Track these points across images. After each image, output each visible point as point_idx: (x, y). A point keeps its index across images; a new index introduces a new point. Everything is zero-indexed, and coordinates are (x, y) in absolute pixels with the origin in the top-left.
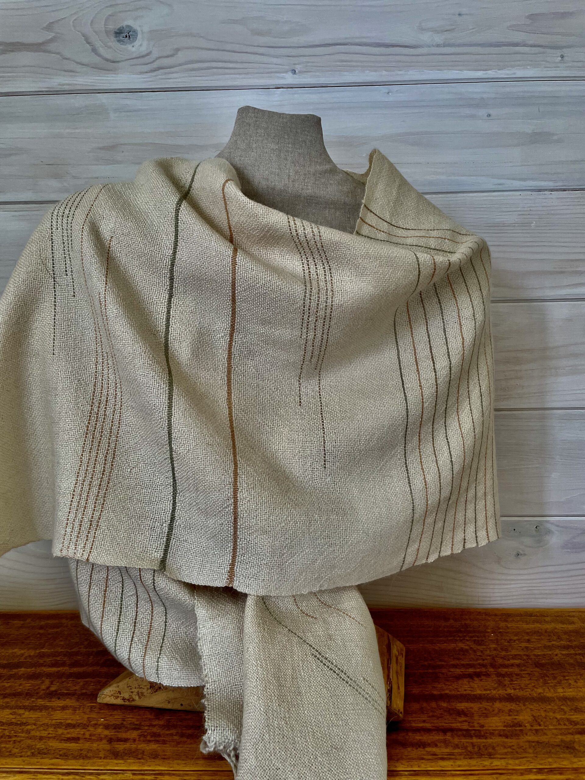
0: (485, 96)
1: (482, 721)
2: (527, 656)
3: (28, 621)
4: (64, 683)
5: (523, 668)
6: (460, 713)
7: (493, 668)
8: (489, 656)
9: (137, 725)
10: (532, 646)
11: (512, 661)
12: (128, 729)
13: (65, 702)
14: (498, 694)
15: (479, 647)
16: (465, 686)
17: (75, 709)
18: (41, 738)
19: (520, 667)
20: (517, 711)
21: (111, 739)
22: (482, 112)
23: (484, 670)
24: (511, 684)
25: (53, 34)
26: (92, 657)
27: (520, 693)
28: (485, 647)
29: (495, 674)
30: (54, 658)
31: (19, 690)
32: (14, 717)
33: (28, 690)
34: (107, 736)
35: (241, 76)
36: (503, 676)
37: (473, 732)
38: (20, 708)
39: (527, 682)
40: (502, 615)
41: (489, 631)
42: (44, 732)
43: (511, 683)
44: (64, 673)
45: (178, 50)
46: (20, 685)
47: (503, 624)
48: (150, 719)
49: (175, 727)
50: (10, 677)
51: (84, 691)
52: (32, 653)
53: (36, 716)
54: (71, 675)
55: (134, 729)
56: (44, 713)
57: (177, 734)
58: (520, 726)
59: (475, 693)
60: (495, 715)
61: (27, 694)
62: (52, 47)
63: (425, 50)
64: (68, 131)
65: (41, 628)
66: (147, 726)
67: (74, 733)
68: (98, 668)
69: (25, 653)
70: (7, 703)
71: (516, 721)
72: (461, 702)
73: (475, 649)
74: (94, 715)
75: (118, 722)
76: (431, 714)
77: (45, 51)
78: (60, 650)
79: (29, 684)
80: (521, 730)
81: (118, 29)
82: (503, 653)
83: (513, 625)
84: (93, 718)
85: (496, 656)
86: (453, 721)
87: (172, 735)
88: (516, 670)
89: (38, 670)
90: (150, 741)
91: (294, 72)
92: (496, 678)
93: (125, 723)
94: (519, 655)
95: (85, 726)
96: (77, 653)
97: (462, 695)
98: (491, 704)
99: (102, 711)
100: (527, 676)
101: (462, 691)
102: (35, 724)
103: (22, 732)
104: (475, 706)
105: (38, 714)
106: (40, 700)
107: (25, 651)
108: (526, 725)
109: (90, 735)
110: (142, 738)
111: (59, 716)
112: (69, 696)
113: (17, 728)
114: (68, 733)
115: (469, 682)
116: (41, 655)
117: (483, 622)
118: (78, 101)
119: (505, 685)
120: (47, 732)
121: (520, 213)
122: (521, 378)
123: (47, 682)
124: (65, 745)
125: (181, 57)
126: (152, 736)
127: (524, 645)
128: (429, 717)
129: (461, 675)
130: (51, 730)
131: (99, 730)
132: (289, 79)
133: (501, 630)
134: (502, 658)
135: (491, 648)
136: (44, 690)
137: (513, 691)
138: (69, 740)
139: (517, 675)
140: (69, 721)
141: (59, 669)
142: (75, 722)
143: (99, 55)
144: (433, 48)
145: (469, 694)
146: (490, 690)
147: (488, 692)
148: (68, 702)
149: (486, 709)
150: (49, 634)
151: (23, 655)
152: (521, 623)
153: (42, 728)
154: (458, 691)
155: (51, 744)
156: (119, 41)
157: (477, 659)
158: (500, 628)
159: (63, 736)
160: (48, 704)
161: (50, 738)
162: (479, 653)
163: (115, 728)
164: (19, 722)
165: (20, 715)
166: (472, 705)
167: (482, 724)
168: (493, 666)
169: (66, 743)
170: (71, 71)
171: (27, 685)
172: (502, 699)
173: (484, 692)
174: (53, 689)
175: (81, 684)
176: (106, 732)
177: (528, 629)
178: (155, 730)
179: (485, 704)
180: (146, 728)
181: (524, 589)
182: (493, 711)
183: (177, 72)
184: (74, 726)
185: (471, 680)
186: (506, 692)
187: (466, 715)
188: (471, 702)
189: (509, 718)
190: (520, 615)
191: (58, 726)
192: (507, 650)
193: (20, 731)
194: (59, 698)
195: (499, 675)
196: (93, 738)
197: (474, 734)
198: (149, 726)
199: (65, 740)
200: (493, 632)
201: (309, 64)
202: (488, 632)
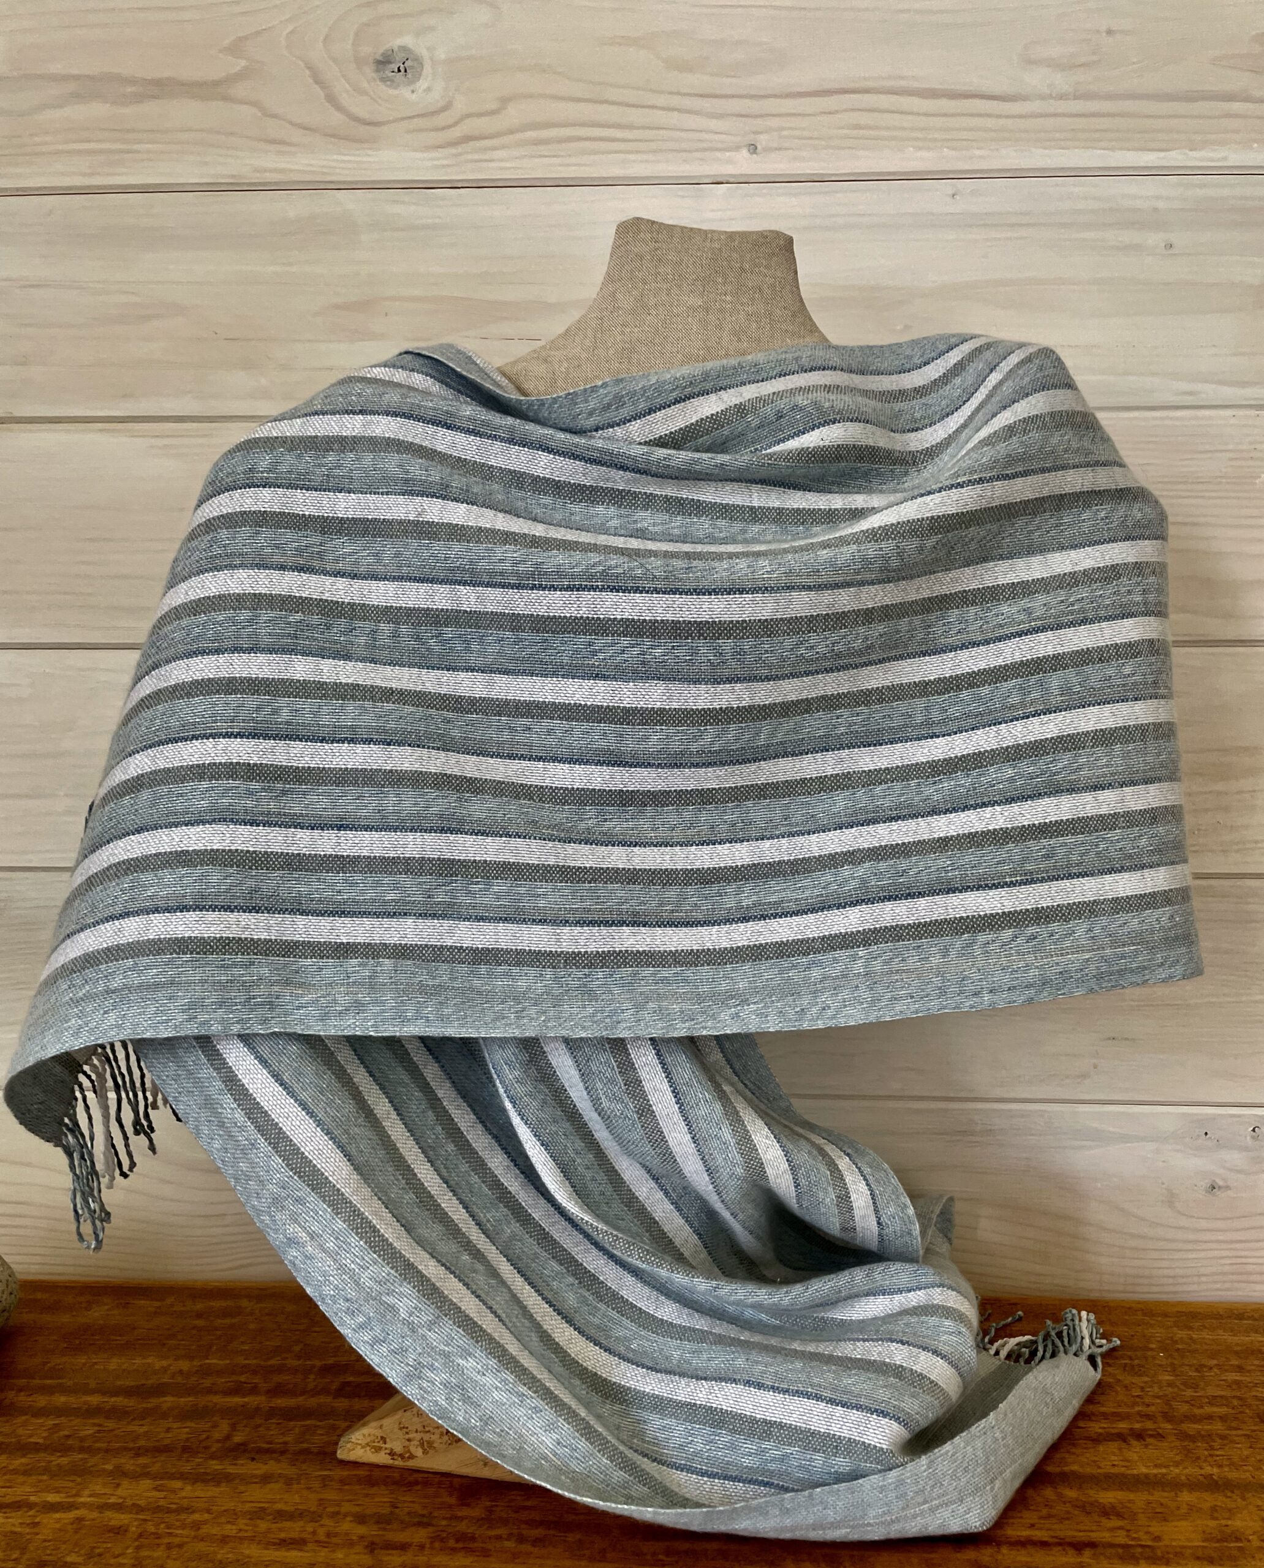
0: (1161, 205)
1: (1156, 1528)
2: (1240, 1399)
3: (170, 1300)
4: (261, 1429)
5: (1234, 1424)
6: (1107, 1512)
7: (1169, 1421)
8: (1158, 1397)
9: (423, 1516)
10: (1248, 1379)
11: (1209, 1410)
12: (405, 1525)
13: (266, 1467)
14: (1187, 1476)
15: (1135, 1380)
16: (1113, 1458)
17: (289, 1482)
18: (224, 1540)
19: (1226, 1421)
20: (1230, 1510)
21: (373, 1543)
22: (1155, 239)
23: (1149, 1425)
24: (1211, 1456)
25: (243, 63)
26: (312, 1376)
27: (1233, 1475)
28: (1147, 1379)
29: (1175, 1434)
30: (234, 1378)
31: (167, 1442)
32: (162, 1495)
33: (187, 1439)
34: (362, 1537)
35: (639, 157)
36: (1192, 1438)
37: (1140, 1550)
38: (172, 1477)
39: (1246, 1452)
40: (1180, 1314)
41: (1153, 1346)
42: (229, 1526)
43: (1211, 1452)
44: (258, 1409)
45: (505, 101)
46: (168, 1430)
47: (1181, 1334)
48: (450, 1507)
49: (505, 1522)
50: (144, 1415)
51: (305, 1445)
52: (184, 1365)
53: (210, 1494)
54: (272, 1413)
55: (419, 1524)
56: (223, 1488)
57: (510, 1537)
58: (1238, 1540)
59: (1135, 1472)
60: (1184, 1517)
61: (185, 1449)
62: (240, 90)
63: (1035, 106)
64: (271, 269)
65: (199, 1315)
66: (444, 1518)
67: (294, 1529)
68: (329, 1399)
69: (170, 1365)
70: (145, 1466)
71: (1228, 1531)
72: (1106, 1489)
73: (1127, 1382)
74: (331, 1495)
75: (386, 1510)
76: (1045, 1511)
77: (226, 98)
78: (241, 1360)
79: (187, 1430)
80: (1240, 1549)
81: (383, 54)
82: (1189, 1393)
83: (1206, 1335)
84: (330, 1500)
85: (1174, 1398)
86: (1094, 1528)
87: (499, 1538)
88: (1218, 1427)
89: (204, 1401)
90: (454, 1550)
91: (753, 148)
92: (1178, 1443)
93: (397, 1511)
94: (1222, 1397)
95: (315, 1517)
96: (280, 1369)
97: (1108, 1477)
98: (1173, 1494)
99: (346, 1487)
100: (1243, 1439)
101: (1106, 1468)
102: (209, 1511)
103: (183, 1526)
104: (1138, 1499)
105: (212, 1491)
106: (214, 1462)
107: (170, 1362)
108: (1251, 1537)
109: (328, 1535)
110: (437, 1545)
111: (258, 1495)
112: (275, 1455)
113: (171, 1518)
114: (281, 1530)
115: (1120, 1449)
116: (205, 1372)
117: (1139, 1329)
118: (296, 206)
119: (1198, 1458)
120: (234, 1527)
121: (1231, 455)
122: (1227, 809)
123: (224, 1426)
124: (277, 1553)
125: (513, 115)
126: (457, 1541)
127: (1232, 1376)
128: (1041, 1518)
129: (1101, 1434)
130: (242, 1523)
131: (346, 1526)
132: (743, 163)
133: (1180, 1347)
134: (1187, 1402)
135: (1160, 1382)
136: (218, 1441)
137: (1215, 1470)
138: (283, 1543)
139: (1223, 1437)
140: (279, 1506)
141: (246, 1400)
142: (292, 1509)
143: (339, 108)
144: (1052, 101)
145: (1123, 1475)
146: (1166, 1467)
147: (1164, 1471)
148: (272, 1466)
149: (1162, 1504)
150: (216, 1329)
151: (165, 1370)
152: (1221, 1332)
153: (223, 1520)
154: (1099, 1467)
155: (247, 1552)
156: (383, 80)
157: (1135, 1404)
158: (1176, 1342)
159: (272, 1536)
160: (231, 1470)
161: (241, 1538)
162: (1136, 1392)
163: (378, 1522)
164: (174, 1506)
165: (174, 1491)
166: (1132, 1496)
167: (1157, 1534)
168: (1168, 1417)
169: (277, 1550)
170: (282, 142)
171: (181, 1431)
172: (1193, 1486)
173: (1155, 1471)
174: (238, 1438)
175: (297, 1431)
176: (362, 1530)
177: (1237, 1344)
178: (462, 1527)
179: (1158, 1496)
180: (444, 1523)
181: (1223, 1261)
182: (1178, 1508)
183: (503, 147)
184: (291, 1516)
185: (1124, 1445)
186: (1203, 1472)
187: (1120, 1516)
188: (1128, 1489)
189: (1213, 1523)
190: (1218, 1316)
191: (259, 1514)
192: (1195, 1387)
193: (178, 1524)
194: (253, 1459)
195: (1184, 1436)
196: (334, 1540)
197: (1141, 1553)
198: (450, 1519)
199: (274, 1544)
200: (1164, 1349)
201: (785, 133)
202: (1152, 1349)
